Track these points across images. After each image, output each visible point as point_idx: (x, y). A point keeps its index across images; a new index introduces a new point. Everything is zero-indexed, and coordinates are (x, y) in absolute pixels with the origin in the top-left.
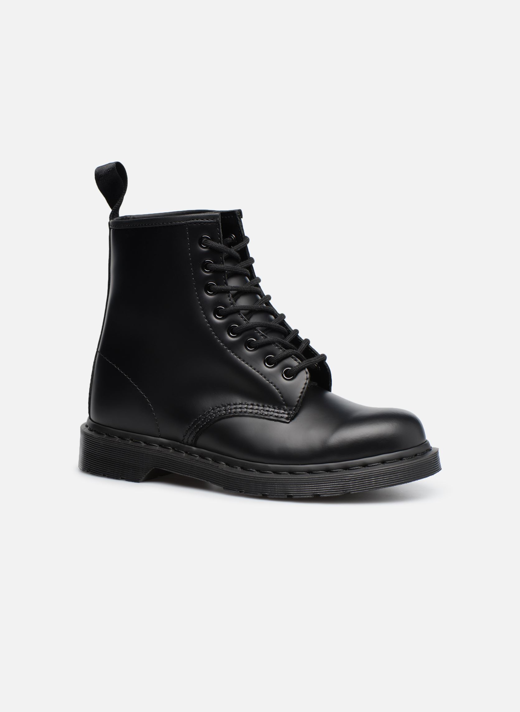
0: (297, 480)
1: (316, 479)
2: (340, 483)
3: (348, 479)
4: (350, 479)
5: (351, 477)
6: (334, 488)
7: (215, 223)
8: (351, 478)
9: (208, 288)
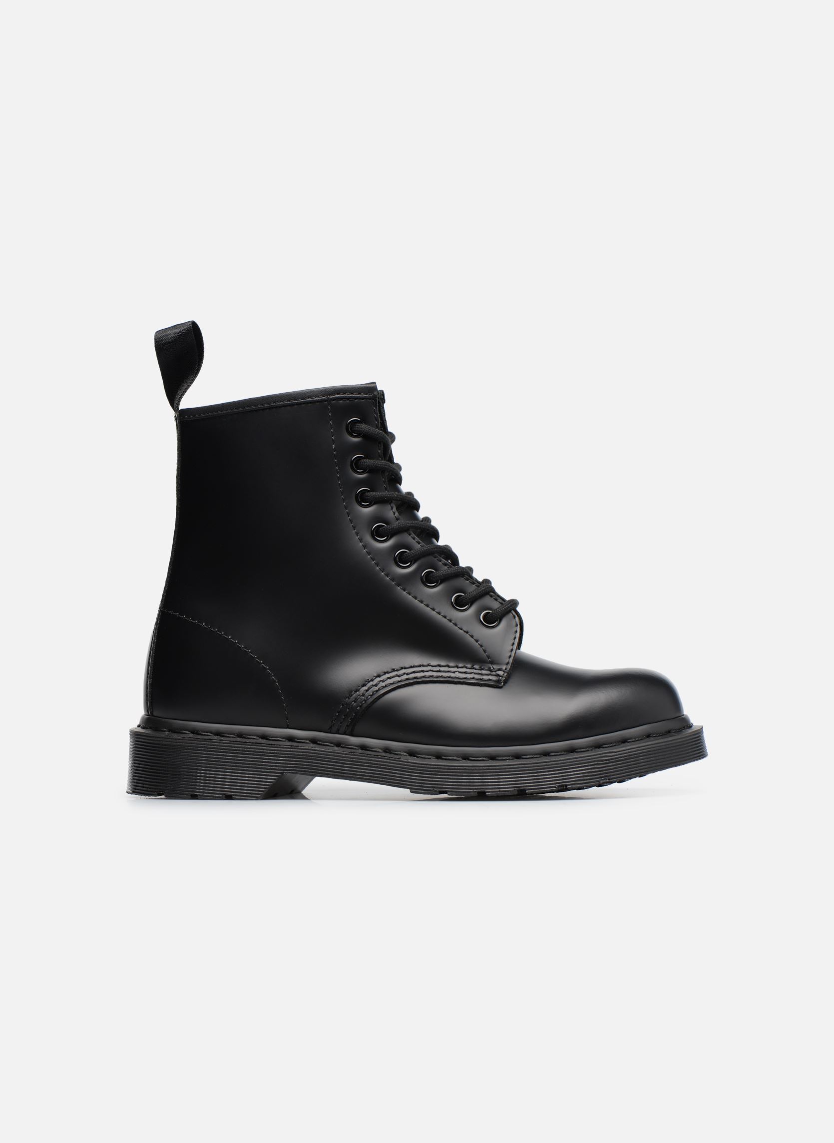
0: (533, 765)
1: (560, 762)
2: (595, 766)
3: (606, 760)
4: (608, 760)
5: (610, 756)
6: (587, 774)
7: (370, 398)
8: (611, 758)
9: (362, 499)
